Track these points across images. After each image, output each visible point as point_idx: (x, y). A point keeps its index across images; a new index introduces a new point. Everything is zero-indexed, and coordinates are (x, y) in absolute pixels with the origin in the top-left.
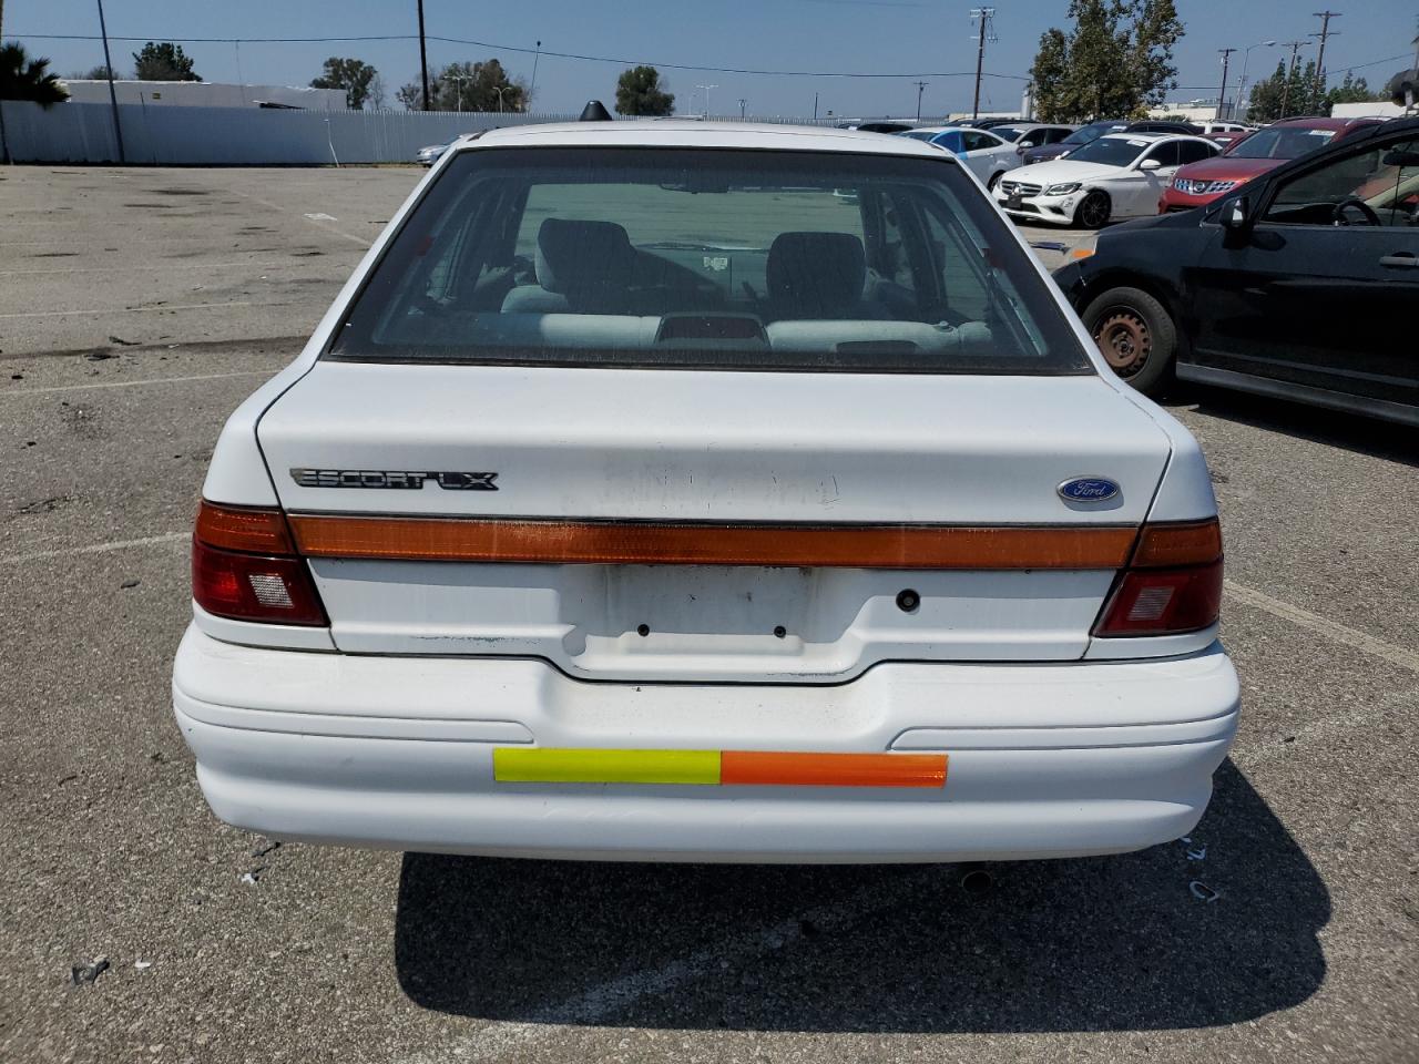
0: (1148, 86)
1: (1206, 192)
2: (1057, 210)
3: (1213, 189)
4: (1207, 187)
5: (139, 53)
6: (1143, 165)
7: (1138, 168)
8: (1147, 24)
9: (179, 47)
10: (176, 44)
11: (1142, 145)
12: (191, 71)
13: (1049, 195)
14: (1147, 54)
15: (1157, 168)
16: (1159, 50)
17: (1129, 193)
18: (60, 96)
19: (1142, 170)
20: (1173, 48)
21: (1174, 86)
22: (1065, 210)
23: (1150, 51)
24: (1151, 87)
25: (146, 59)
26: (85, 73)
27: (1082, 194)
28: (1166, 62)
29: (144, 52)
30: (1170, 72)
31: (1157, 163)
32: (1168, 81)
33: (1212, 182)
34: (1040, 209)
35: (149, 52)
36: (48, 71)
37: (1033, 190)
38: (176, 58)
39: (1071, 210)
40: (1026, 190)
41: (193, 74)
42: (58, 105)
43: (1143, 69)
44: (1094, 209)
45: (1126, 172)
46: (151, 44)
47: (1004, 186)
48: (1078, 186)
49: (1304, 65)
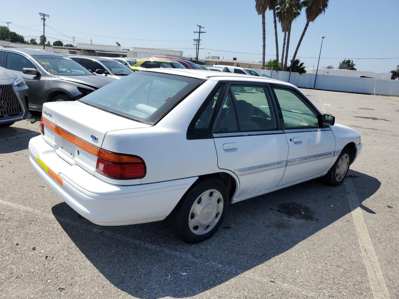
5: (341, 63)
9: (352, 61)
10: (352, 60)
12: (354, 67)
18: (305, 72)
25: (342, 64)
26: (326, 67)
29: (343, 62)
35: (344, 62)
36: (303, 66)
38: (351, 63)
41: (354, 68)
42: (303, 74)
46: (345, 60)
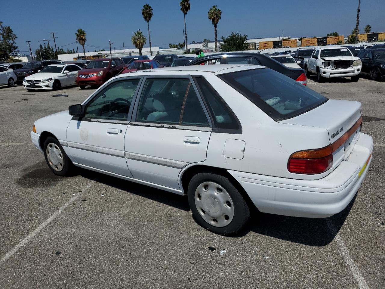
0: (11, 51)
1: (88, 77)
2: (47, 86)
3: (90, 76)
4: (88, 76)
6: (65, 72)
7: (63, 73)
8: (4, 34)
11: (62, 67)
13: (43, 82)
14: (8, 42)
15: (68, 73)
16: (11, 41)
17: (63, 80)
19: (65, 73)
20: (15, 41)
21: (19, 51)
22: (50, 86)
23: (8, 41)
24: (12, 51)
27: (53, 81)
28: (14, 44)
30: (16, 47)
31: (68, 71)
32: (16, 50)
33: (89, 75)
34: (42, 86)
37: (39, 82)
39: (51, 86)
40: (35, 82)
43: (7, 46)
44: (57, 85)
45: (61, 74)
47: (27, 82)
48: (51, 79)
49: (46, 45)
